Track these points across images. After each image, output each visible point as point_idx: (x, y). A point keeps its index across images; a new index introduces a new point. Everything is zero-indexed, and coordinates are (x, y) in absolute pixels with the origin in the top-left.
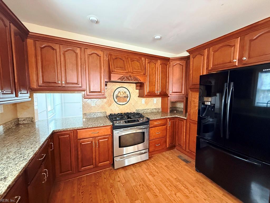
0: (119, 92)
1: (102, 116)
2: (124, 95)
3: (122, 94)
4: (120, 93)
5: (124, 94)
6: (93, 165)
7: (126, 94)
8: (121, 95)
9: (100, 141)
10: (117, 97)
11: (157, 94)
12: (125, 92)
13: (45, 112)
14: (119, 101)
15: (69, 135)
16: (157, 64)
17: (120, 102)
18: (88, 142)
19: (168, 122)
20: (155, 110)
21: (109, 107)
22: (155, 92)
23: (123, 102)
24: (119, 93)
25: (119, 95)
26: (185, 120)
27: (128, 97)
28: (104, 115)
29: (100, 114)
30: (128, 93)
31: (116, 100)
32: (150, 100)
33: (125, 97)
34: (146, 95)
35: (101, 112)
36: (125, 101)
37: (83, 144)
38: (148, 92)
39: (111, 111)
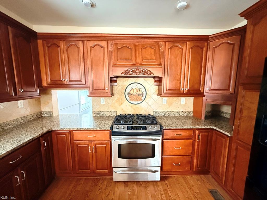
0: (132, 89)
1: (112, 115)
2: (138, 93)
4: (134, 90)
5: (139, 91)
7: (141, 91)
8: (135, 93)
9: (97, 146)
10: (129, 94)
11: (182, 92)
12: (139, 89)
14: (131, 99)
15: (66, 134)
16: (184, 50)
17: (134, 100)
18: (84, 145)
20: (183, 114)
21: (120, 105)
22: (180, 89)
23: (137, 101)
24: (132, 90)
25: (132, 92)
26: (229, 138)
27: (143, 95)
28: (114, 115)
29: (110, 113)
30: (143, 90)
31: (128, 99)
32: (176, 100)
33: (139, 95)
34: (165, 94)
35: (110, 111)
36: (140, 100)
37: (79, 146)
38: (168, 88)
39: (123, 110)
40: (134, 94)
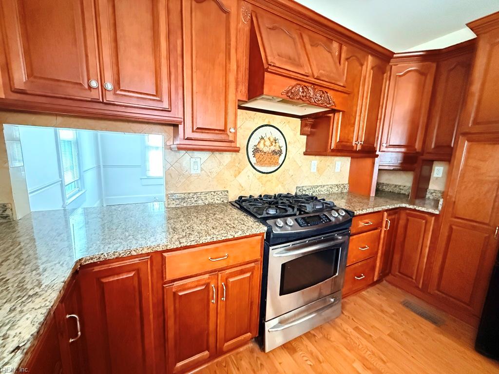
0: (262, 138)
1: (217, 202)
2: (273, 148)
3: (268, 143)
4: (265, 142)
5: (274, 144)
6: (208, 349)
7: (277, 144)
8: (266, 148)
9: (231, 280)
10: (256, 150)
11: (355, 148)
12: (275, 141)
13: (57, 187)
14: (260, 162)
15: (138, 271)
16: (364, 67)
17: (262, 165)
18: (196, 286)
19: (385, 219)
21: (235, 177)
22: (352, 143)
23: (270, 164)
24: (262, 141)
25: (261, 146)
26: (433, 218)
27: (280, 152)
28: (222, 200)
29: (214, 196)
30: (282, 143)
31: (253, 160)
32: (328, 164)
33: (274, 152)
34: (333, 150)
35: (214, 192)
36: (275, 164)
37: (180, 294)
38: (338, 140)
39: (241, 188)
40: (266, 150)
